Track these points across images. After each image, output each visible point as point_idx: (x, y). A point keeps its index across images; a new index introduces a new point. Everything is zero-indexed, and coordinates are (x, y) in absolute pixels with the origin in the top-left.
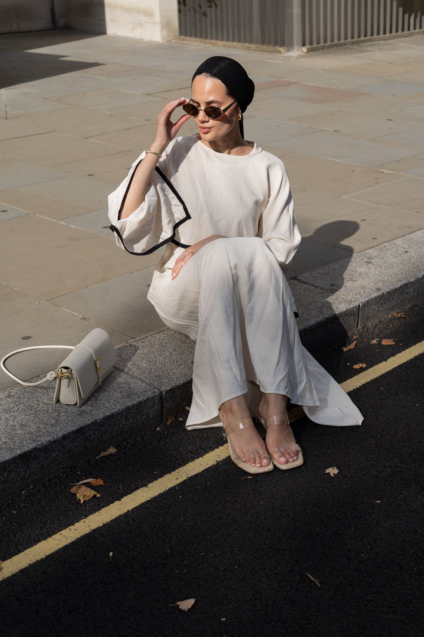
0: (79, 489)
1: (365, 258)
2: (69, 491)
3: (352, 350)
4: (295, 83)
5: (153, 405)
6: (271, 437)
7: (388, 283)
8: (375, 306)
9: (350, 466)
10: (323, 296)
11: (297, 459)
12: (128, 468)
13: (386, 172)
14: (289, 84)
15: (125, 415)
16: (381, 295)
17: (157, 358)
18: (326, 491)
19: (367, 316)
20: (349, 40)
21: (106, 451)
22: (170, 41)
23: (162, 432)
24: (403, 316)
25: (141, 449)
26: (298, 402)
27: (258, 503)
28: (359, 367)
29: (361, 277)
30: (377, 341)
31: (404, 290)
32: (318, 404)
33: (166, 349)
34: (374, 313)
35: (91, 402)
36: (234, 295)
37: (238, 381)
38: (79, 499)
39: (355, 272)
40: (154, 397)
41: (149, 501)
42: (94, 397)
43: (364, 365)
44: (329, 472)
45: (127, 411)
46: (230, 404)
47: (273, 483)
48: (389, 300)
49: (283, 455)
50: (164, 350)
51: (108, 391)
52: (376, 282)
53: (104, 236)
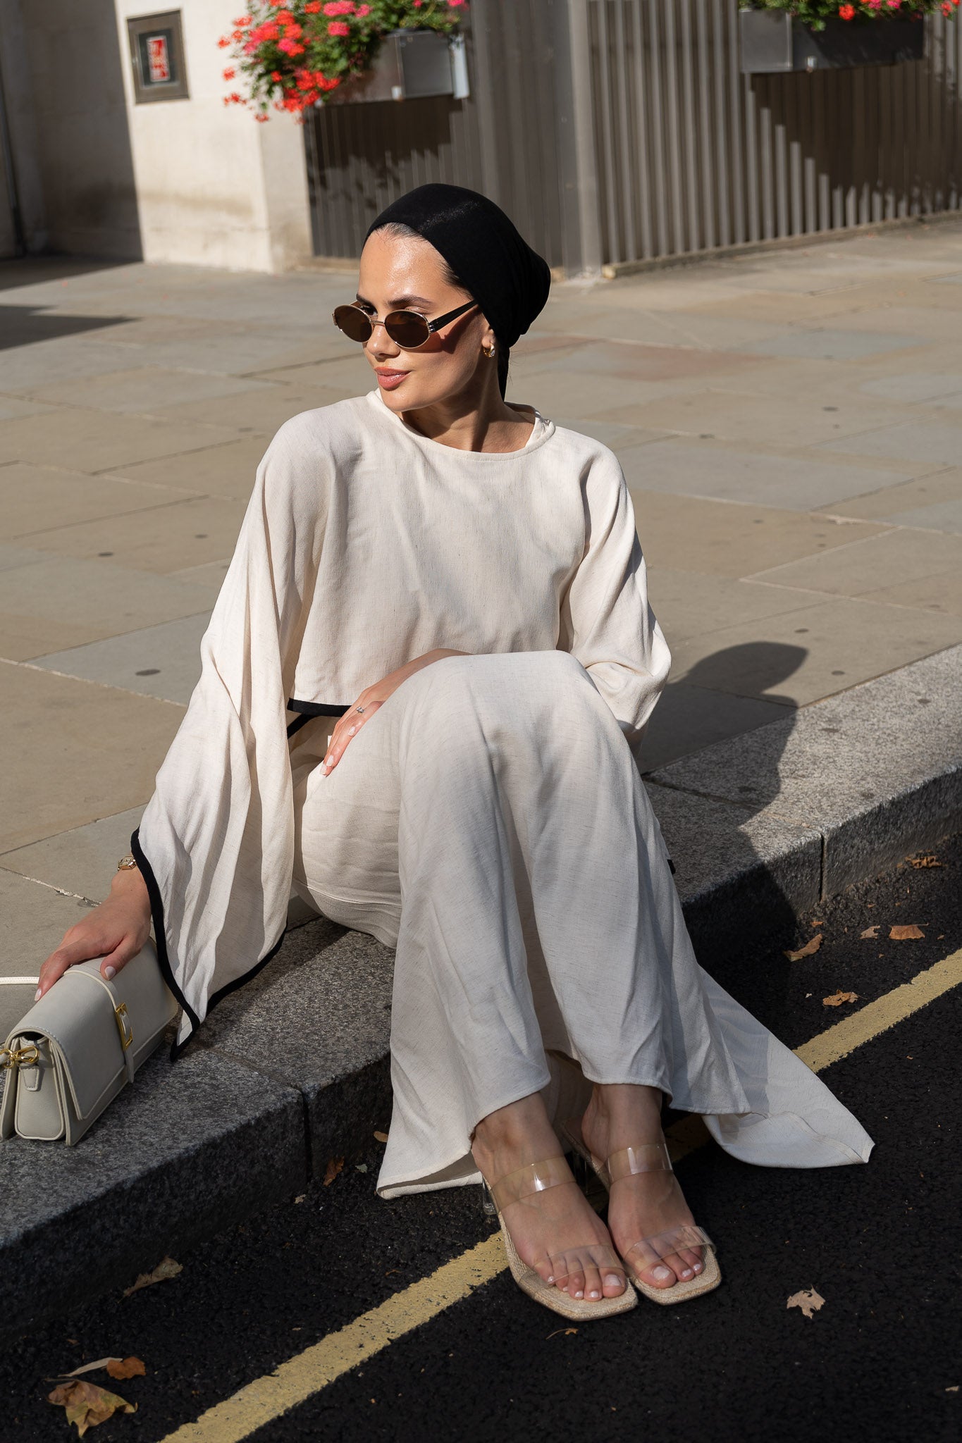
0: (73, 1392)
1: (820, 719)
2: (46, 1400)
3: (813, 958)
4: (593, 341)
5: (283, 1133)
6: (624, 1211)
7: (890, 780)
8: (863, 838)
9: (855, 1282)
10: (726, 818)
11: (702, 1271)
12: (216, 1320)
13: (840, 520)
14: (578, 344)
15: (203, 1164)
16: (877, 809)
17: (291, 1000)
18: (797, 1363)
19: (842, 867)
20: (711, 248)
21: (150, 1272)
22: (292, 269)
23: (310, 1207)
24: (934, 863)
25: (252, 1261)
26: (692, 1106)
27: (602, 1411)
28: (840, 1003)
29: (818, 768)
30: (875, 931)
31: (933, 795)
32: (743, 1106)
33: (313, 975)
34: (861, 857)
35: (105, 1131)
36: (496, 811)
37: (520, 1053)
38: (73, 1423)
39: (799, 756)
40: (284, 1110)
41: (279, 1418)
42: (114, 1118)
43: (853, 997)
44: (798, 1306)
45: (208, 1152)
46: (504, 1122)
47: (638, 1344)
48: (897, 823)
49: (662, 1261)
50: (308, 978)
51: (154, 1098)
52: (859, 778)
53: (140, 695)
